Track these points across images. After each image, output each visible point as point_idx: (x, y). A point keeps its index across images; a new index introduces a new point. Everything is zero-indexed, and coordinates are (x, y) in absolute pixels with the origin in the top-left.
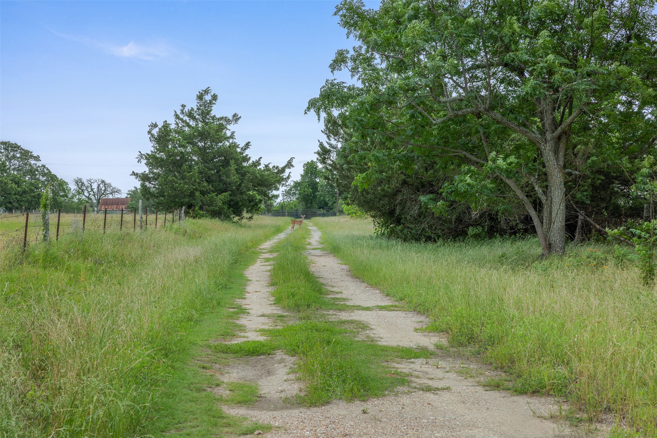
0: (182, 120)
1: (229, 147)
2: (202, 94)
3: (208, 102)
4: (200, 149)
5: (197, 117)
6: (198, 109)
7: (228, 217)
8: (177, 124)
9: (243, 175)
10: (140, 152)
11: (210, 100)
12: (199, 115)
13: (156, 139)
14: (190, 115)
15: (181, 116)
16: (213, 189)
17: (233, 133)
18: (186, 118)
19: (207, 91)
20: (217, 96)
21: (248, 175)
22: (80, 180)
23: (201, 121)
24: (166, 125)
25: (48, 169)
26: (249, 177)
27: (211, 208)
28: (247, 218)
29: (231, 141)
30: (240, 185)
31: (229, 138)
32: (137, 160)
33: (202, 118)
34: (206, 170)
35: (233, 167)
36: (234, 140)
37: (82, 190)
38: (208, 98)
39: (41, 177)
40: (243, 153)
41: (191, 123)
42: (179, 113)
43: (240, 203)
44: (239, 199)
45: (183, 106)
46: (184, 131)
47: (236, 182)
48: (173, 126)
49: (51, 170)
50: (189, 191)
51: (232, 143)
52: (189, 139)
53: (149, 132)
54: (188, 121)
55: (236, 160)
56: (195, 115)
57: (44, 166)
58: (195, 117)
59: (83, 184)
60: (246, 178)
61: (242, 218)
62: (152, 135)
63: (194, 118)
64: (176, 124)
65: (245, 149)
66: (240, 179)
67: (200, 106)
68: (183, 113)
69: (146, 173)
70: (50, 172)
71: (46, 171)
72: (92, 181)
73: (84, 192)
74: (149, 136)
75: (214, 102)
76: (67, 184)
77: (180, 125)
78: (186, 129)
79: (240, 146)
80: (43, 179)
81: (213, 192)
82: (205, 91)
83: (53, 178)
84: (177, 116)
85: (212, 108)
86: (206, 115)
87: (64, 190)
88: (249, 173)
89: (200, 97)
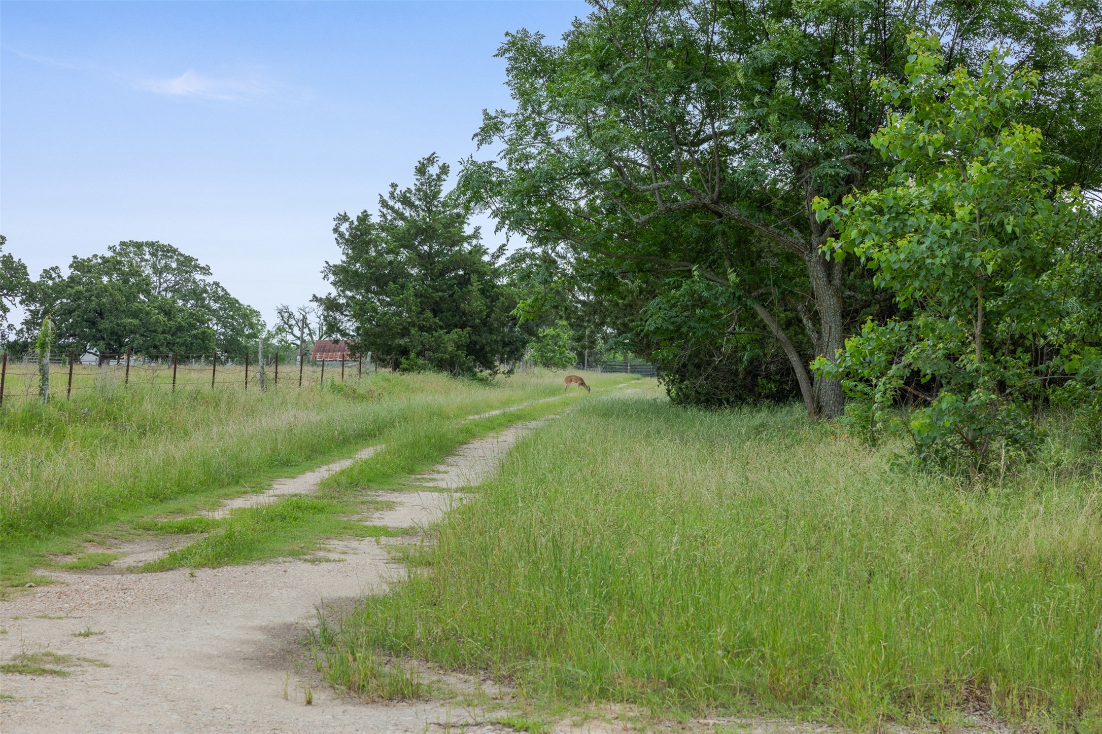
0: (392, 208)
1: (470, 252)
2: (423, 164)
3: (435, 177)
4: (420, 256)
5: (417, 203)
6: (418, 190)
7: (470, 369)
8: (384, 216)
9: (494, 299)
10: (327, 262)
11: (437, 175)
12: (420, 200)
13: (347, 240)
14: (405, 200)
15: (391, 203)
16: (441, 323)
17: (477, 229)
18: (398, 206)
19: (431, 160)
20: (448, 166)
21: (502, 299)
22: (287, 308)
23: (423, 210)
24: (364, 218)
25: (223, 289)
26: (503, 302)
27: (437, 355)
28: (503, 373)
29: (474, 242)
30: (488, 316)
31: (470, 237)
32: (323, 275)
33: (426, 206)
34: (430, 290)
35: (475, 286)
36: (480, 241)
37: (290, 326)
38: (434, 170)
39: (212, 303)
40: (494, 264)
41: (407, 214)
42: (386, 197)
43: (488, 348)
44: (484, 341)
45: (394, 186)
46: (396, 227)
47: (481, 311)
48: (375, 219)
49: (228, 291)
50: (401, 327)
51: (476, 246)
52: (404, 240)
53: (336, 230)
54: (401, 210)
55: (481, 274)
56: (413, 199)
57: (217, 284)
58: (413, 203)
59: (291, 315)
60: (498, 304)
61: (496, 373)
62: (341, 235)
63: (411, 205)
64: (381, 216)
65: (498, 257)
66: (488, 307)
67: (422, 184)
68: (394, 198)
69: (332, 296)
70: (226, 293)
71: (221, 293)
72: (307, 310)
73: (292, 329)
74: (336, 235)
75: (444, 177)
76: (258, 314)
77: (389, 217)
78: (400, 223)
79: (491, 251)
80: (215, 306)
81: (441, 328)
82: (429, 159)
83: (232, 304)
84: (384, 203)
85: (442, 188)
86: (432, 200)
87: (252, 326)
88: (503, 296)
89: (421, 170)
